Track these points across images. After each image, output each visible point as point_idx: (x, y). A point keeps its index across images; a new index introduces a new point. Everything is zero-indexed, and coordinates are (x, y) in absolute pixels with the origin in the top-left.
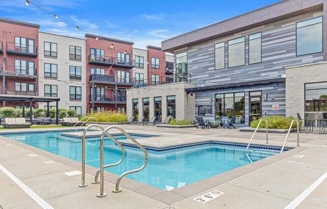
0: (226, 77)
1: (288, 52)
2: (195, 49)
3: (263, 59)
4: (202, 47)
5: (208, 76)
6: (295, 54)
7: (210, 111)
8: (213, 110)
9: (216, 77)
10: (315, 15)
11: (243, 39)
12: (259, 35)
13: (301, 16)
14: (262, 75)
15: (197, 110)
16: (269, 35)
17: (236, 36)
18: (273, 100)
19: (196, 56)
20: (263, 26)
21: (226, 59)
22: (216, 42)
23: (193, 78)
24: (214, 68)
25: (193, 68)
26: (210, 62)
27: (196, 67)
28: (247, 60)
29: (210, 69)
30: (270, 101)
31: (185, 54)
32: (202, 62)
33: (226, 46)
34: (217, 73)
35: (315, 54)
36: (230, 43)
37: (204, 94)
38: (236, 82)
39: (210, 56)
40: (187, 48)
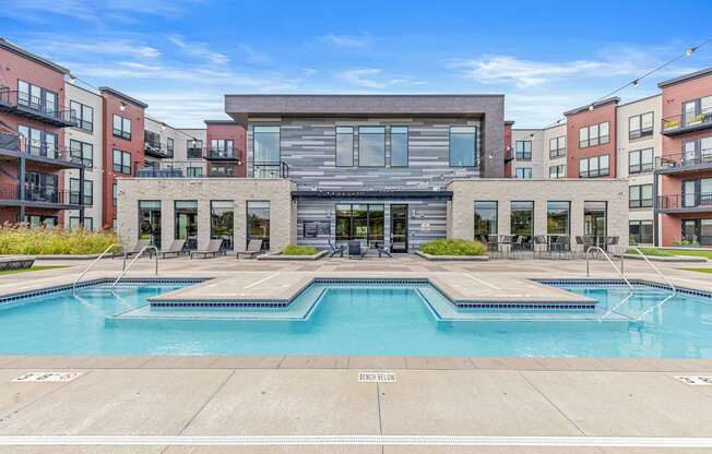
0: (354, 180)
1: (441, 159)
2: (297, 126)
3: (410, 163)
4: (313, 125)
5: (322, 173)
6: (447, 163)
7: (327, 230)
8: (333, 229)
9: (336, 177)
10: (469, 123)
11: (382, 130)
12: (405, 130)
13: (455, 120)
14: (409, 183)
15: (302, 229)
16: (418, 134)
17: (371, 122)
18: (422, 218)
19: (299, 137)
20: (411, 120)
21: (356, 153)
22: (338, 123)
23: (291, 173)
24: (334, 163)
25: (293, 157)
26: (327, 152)
27: (299, 157)
28: (388, 160)
29: (326, 163)
30: (419, 219)
31: (277, 129)
32: (311, 150)
33: (356, 133)
34: (341, 173)
35: (468, 168)
36: (362, 130)
37: (316, 203)
38: (371, 190)
39: (328, 143)
40: (280, 120)
